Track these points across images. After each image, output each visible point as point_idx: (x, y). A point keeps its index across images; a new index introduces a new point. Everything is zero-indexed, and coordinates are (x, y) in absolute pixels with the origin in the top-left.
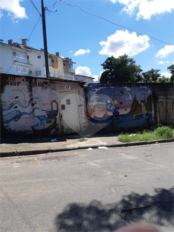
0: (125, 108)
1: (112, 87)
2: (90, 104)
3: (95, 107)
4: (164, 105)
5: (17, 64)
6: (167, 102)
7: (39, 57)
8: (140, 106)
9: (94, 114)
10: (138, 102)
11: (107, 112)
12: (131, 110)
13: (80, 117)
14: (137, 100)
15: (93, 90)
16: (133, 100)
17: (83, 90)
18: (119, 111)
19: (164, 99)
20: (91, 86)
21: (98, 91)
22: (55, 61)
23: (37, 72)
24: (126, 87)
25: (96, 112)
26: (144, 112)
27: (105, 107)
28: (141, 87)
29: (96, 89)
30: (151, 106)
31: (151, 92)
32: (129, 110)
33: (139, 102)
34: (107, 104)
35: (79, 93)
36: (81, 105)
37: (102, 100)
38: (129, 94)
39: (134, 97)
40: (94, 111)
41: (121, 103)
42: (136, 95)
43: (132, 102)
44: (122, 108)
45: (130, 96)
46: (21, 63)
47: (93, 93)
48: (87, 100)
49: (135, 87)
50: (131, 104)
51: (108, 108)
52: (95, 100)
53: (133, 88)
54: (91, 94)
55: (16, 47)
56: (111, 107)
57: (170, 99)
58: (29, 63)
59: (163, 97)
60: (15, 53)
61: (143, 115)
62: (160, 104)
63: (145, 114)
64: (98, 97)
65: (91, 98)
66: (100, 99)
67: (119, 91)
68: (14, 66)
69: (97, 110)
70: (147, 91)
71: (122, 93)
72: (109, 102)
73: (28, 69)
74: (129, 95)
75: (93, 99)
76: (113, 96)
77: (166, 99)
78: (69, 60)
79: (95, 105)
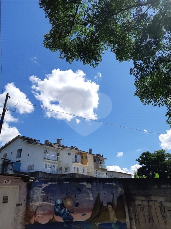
0: (82, 212)
1: (65, 183)
2: (32, 204)
3: (38, 209)
4: (145, 210)
5: (47, 161)
6: (149, 206)
7: (69, 154)
8: (107, 210)
9: (35, 218)
10: (102, 203)
11: (55, 216)
12: (92, 215)
13: (14, 222)
14: (101, 202)
15: (39, 185)
16: (95, 201)
17: (26, 185)
18: (73, 215)
19: (144, 200)
20: (37, 181)
21: (45, 187)
22: (84, 157)
23: (67, 168)
24: (84, 183)
25: (39, 215)
26: (113, 220)
27: (52, 209)
28: (107, 183)
29: (44, 184)
30: (124, 211)
31: (123, 191)
32: (88, 216)
33: (105, 205)
34: (56, 205)
35: (20, 188)
36: (20, 205)
37: (49, 198)
38: (89, 192)
39: (96, 196)
40: (35, 213)
41: (77, 205)
42: (99, 193)
43: (94, 203)
44: (79, 211)
45: (91, 195)
46: (51, 160)
47: (38, 190)
48: (29, 198)
49: (98, 184)
50: (91, 206)
51: (57, 210)
52: (40, 198)
53: (95, 184)
54: (36, 191)
55: (48, 146)
56: (62, 209)
57: (154, 201)
58: (58, 160)
59: (143, 198)
60: (46, 151)
61: (111, 224)
62: (138, 209)
63: (115, 222)
64: (44, 194)
65: (34, 196)
66: (47, 198)
67: (75, 188)
68: (44, 163)
69: (40, 212)
70: (117, 189)
71: (78, 191)
72: (59, 202)
73: (57, 165)
74: (88, 194)
75: (37, 197)
76: (65, 194)
77: (148, 201)
78: (100, 156)
79: (39, 206)
